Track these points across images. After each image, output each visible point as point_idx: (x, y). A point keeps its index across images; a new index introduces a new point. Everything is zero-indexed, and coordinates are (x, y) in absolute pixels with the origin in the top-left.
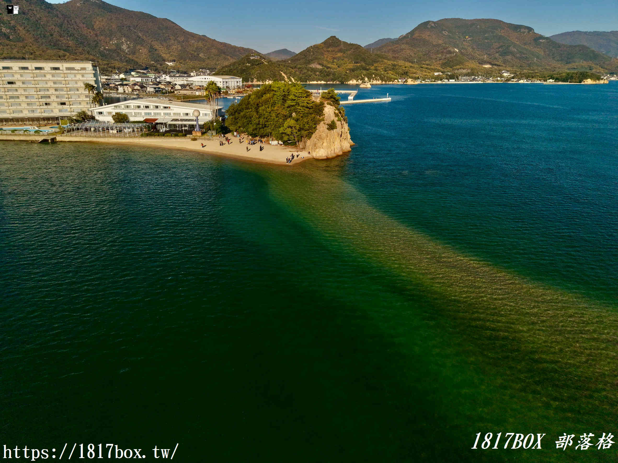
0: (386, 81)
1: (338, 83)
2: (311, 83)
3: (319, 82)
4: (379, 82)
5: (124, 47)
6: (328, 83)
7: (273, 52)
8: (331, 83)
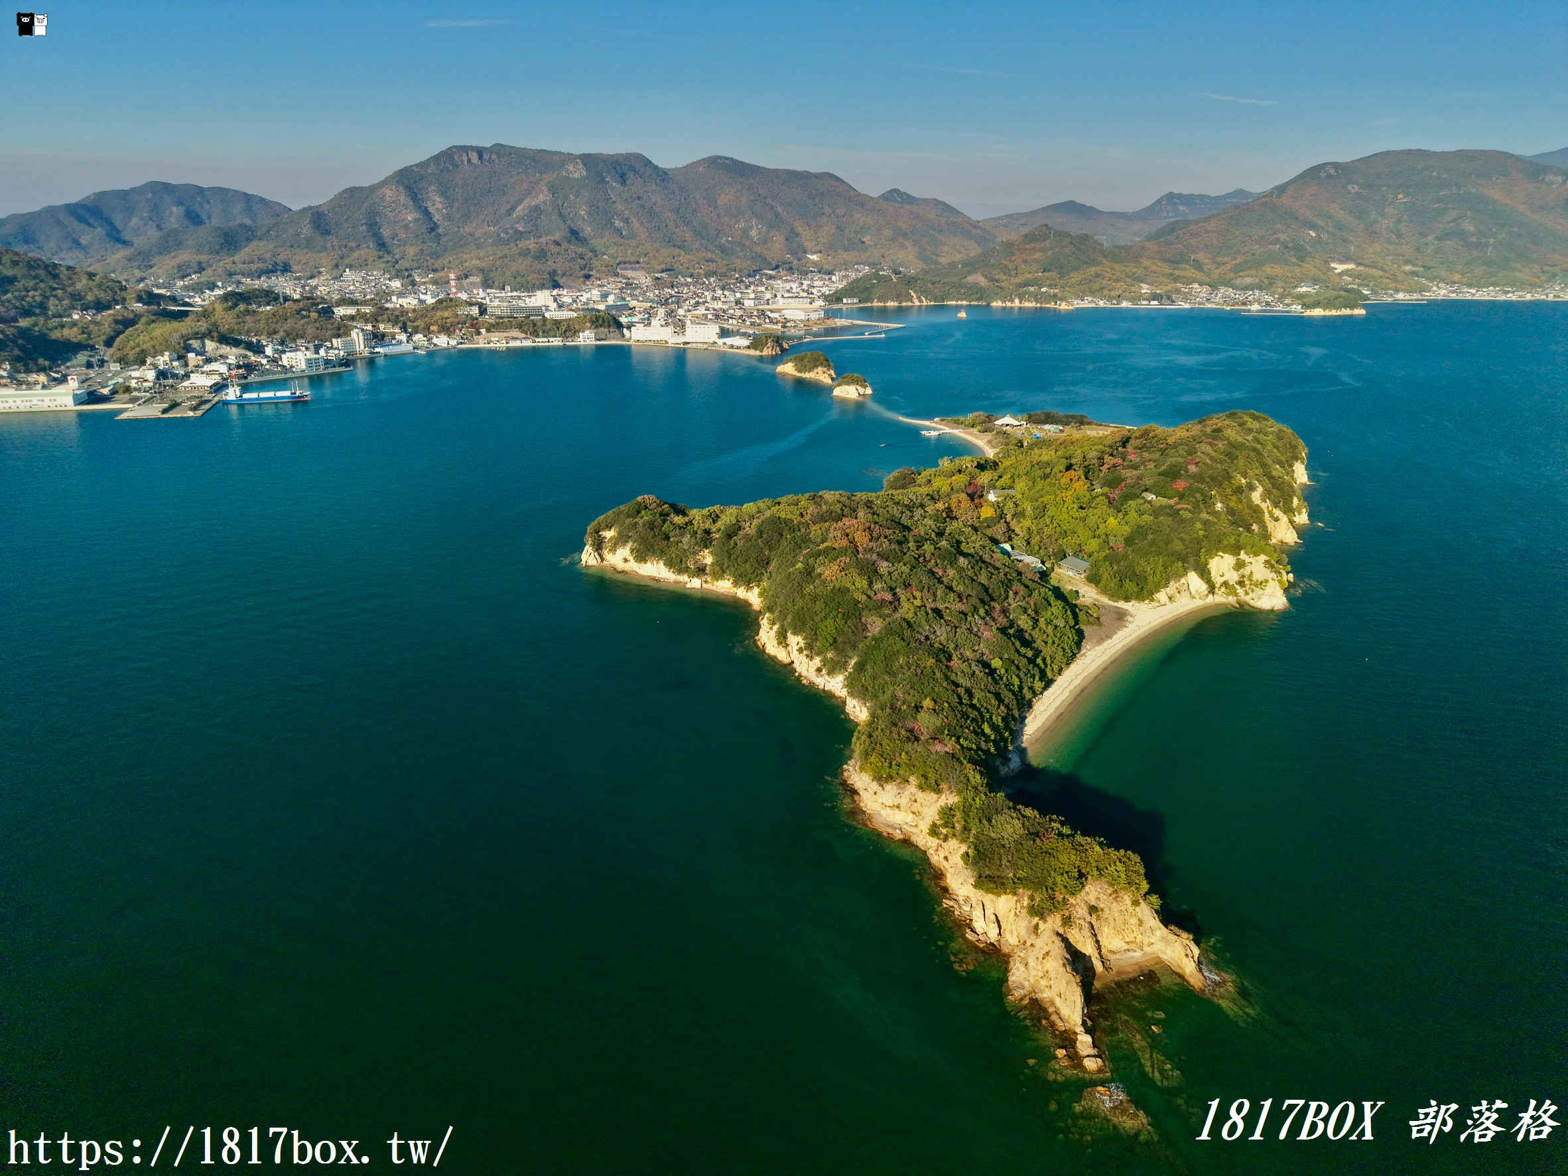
0: (1041, 303)
1: (984, 303)
2: (949, 303)
3: (959, 303)
4: (1034, 304)
5: (753, 233)
6: (973, 303)
7: (1044, 209)
8: (976, 303)
